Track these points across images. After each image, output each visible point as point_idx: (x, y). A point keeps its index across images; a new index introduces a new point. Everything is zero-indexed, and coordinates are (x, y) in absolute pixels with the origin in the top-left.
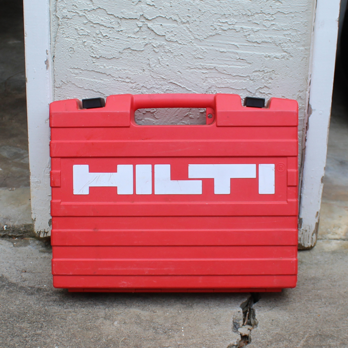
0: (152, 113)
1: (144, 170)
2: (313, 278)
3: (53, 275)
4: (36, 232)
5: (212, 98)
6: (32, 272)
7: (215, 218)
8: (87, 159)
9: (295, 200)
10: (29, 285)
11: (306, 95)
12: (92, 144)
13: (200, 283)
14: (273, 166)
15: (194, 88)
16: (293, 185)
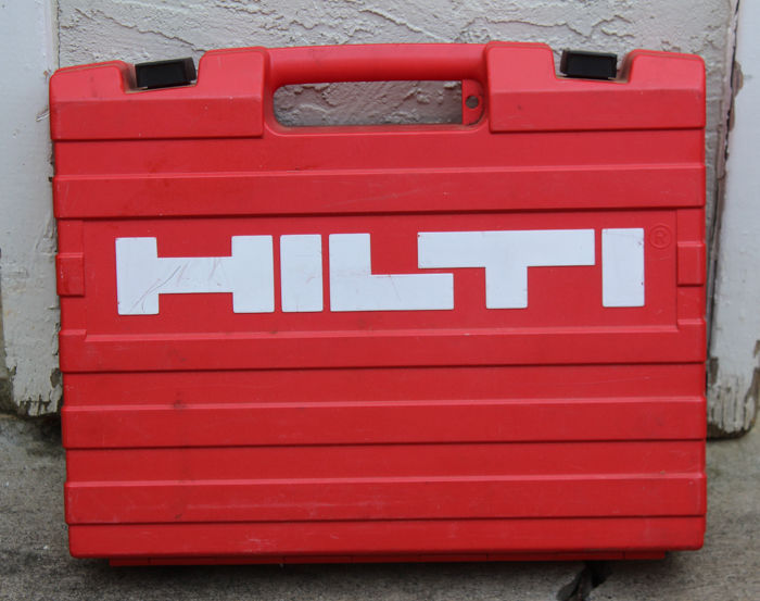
0: (317, 91)
1: (301, 248)
2: (748, 518)
3: (70, 525)
4: (18, 403)
5: (476, 55)
6: (10, 512)
7: (488, 370)
8: (152, 224)
9: (697, 322)
10: (5, 548)
11: (725, 36)
12: (166, 182)
13: (453, 538)
14: (639, 233)
15: (429, 26)
16: (694, 282)
